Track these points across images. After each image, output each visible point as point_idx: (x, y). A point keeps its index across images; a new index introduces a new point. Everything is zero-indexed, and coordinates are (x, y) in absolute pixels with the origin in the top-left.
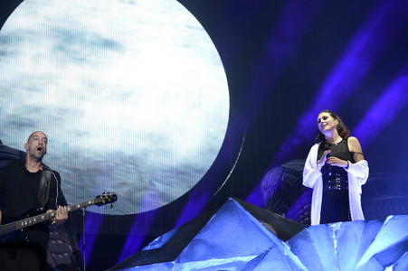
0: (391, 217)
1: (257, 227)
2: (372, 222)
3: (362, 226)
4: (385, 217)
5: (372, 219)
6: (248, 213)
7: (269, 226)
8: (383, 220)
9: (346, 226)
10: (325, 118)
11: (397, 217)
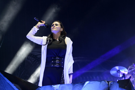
0: (88, 82)
1: (11, 86)
2: (77, 85)
3: (71, 87)
4: (85, 82)
5: (77, 83)
6: (6, 79)
7: (18, 86)
8: (83, 84)
9: (62, 87)
10: (56, 25)
11: (91, 82)
